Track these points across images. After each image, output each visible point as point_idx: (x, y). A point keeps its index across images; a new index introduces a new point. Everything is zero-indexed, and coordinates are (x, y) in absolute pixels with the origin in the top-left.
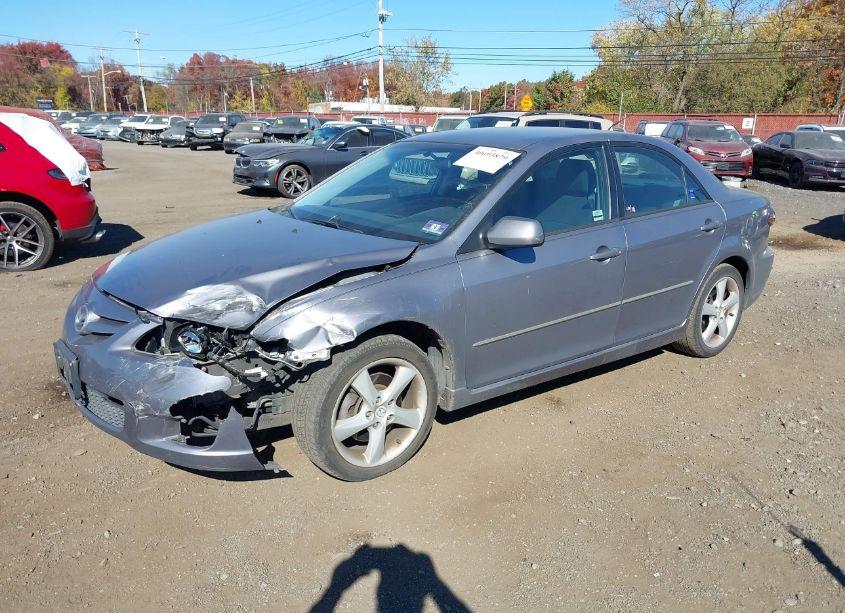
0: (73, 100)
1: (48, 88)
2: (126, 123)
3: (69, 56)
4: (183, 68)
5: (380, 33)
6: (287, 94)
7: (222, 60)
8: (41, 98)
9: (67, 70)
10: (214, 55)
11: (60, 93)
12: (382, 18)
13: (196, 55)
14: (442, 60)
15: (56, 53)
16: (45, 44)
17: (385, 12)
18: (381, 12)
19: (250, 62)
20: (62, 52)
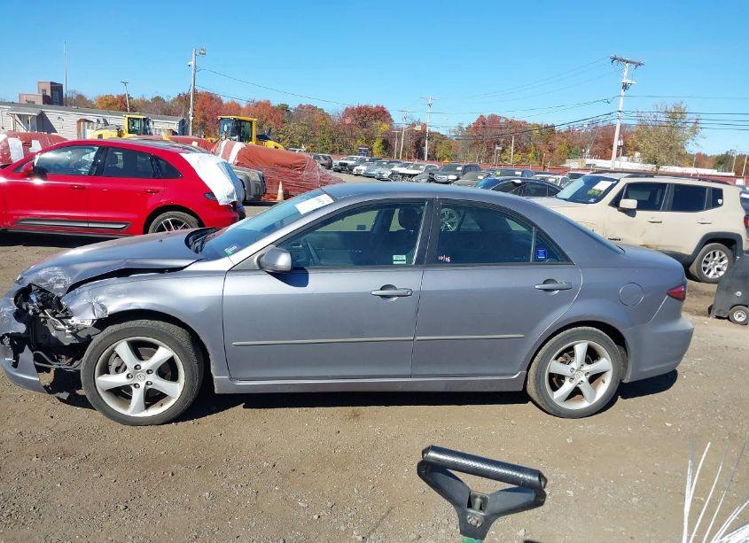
0: (385, 149)
1: (370, 139)
2: (396, 169)
3: (389, 116)
4: (470, 127)
5: (622, 99)
6: (551, 150)
7: (502, 121)
8: (362, 146)
9: (385, 127)
10: (496, 117)
11: (377, 145)
12: (625, 87)
13: (481, 116)
14: (691, 125)
15: (381, 114)
16: (374, 106)
17: (629, 81)
18: (624, 81)
19: (525, 122)
20: (385, 112)
